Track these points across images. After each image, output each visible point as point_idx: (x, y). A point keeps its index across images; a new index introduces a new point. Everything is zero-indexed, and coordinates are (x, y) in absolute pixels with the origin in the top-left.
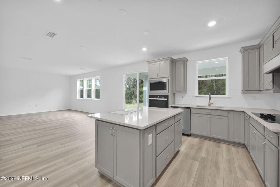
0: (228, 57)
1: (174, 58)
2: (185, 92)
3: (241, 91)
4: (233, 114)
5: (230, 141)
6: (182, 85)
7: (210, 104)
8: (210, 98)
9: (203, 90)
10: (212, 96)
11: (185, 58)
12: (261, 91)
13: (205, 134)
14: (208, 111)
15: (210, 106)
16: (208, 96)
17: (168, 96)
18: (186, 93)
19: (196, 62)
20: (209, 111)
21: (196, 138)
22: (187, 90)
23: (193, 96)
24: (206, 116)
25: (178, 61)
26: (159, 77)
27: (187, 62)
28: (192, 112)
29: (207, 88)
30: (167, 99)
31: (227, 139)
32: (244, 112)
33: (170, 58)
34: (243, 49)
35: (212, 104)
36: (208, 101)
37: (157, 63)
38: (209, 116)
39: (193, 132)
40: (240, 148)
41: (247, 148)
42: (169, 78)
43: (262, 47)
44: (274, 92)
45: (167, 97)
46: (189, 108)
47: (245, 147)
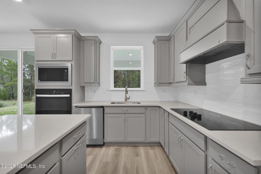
0: (143, 47)
1: (82, 35)
2: (97, 85)
3: (154, 84)
4: (150, 110)
5: (147, 142)
6: (93, 75)
7: (126, 99)
8: (127, 92)
9: (118, 84)
10: (128, 89)
11: (97, 37)
12: (170, 83)
13: (121, 139)
14: (125, 109)
15: (126, 101)
16: (124, 89)
17: (71, 90)
18: (100, 86)
19: (111, 47)
20: (127, 109)
21: (111, 147)
22: (100, 82)
23: (107, 90)
24: (123, 116)
25: (87, 40)
26: (55, 60)
27: (100, 44)
28: (106, 111)
29: (121, 82)
30: (68, 96)
31: (144, 141)
32: (160, 107)
33: (74, 32)
34: (157, 39)
35: (129, 99)
36: (124, 96)
37: (52, 36)
38: (127, 115)
39: (107, 140)
40: (156, 147)
41: (162, 146)
42: (73, 63)
43: (173, 39)
44: (189, 84)
45: (69, 91)
46: (103, 107)
47: (159, 145)
